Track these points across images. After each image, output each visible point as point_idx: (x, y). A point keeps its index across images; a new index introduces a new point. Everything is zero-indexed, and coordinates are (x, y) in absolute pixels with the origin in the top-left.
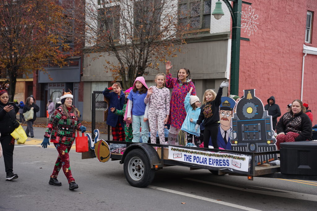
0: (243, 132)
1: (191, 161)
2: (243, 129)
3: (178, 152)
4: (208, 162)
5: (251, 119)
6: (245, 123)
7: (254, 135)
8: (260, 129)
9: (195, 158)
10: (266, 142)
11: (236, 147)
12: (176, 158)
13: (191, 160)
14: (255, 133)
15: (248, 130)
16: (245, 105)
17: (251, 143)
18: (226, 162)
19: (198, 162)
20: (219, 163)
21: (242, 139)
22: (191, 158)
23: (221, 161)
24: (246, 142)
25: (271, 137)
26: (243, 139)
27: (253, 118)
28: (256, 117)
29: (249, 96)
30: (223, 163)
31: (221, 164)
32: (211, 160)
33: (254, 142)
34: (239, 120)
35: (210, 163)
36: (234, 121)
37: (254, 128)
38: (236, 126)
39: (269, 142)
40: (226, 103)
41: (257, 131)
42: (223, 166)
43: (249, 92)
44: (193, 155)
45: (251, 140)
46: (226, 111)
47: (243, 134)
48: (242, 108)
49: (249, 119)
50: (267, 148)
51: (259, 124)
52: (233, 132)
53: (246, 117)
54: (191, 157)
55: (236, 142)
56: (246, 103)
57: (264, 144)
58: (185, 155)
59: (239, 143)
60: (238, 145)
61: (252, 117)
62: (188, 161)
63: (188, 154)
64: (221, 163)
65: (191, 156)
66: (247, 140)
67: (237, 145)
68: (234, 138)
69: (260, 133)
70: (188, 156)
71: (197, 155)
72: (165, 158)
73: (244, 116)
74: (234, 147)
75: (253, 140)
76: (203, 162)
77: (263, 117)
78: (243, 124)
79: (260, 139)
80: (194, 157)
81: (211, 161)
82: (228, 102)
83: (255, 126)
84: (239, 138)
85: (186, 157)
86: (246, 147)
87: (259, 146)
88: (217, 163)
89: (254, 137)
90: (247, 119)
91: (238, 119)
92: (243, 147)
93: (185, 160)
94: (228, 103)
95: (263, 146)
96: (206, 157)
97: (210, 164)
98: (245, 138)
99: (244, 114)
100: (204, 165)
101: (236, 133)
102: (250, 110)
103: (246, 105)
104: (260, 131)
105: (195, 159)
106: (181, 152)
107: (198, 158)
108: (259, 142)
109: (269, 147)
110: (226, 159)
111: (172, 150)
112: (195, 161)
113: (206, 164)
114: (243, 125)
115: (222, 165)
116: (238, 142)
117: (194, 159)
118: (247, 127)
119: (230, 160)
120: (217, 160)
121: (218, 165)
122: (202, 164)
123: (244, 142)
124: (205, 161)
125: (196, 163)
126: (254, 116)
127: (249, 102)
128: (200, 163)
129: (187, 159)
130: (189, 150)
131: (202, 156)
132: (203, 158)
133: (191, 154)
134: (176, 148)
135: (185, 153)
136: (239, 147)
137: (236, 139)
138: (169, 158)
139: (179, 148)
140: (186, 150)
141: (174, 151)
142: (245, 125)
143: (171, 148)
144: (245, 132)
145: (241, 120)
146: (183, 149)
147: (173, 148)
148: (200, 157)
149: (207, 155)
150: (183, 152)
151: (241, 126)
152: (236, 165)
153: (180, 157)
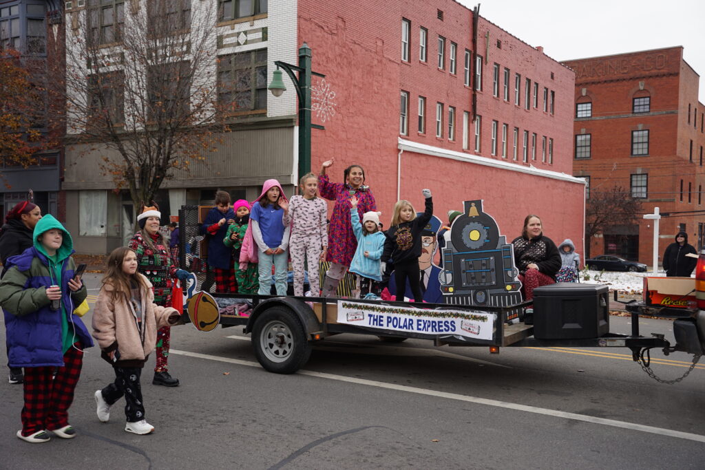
0: (464, 272)
1: (382, 325)
2: (463, 267)
3: (356, 310)
4: (415, 325)
5: (476, 250)
6: (467, 256)
7: (483, 277)
8: (492, 265)
9: (389, 320)
10: (505, 288)
11: (451, 298)
13: (381, 323)
14: (484, 274)
15: (472, 268)
16: (467, 226)
17: (478, 289)
18: (449, 325)
19: (394, 326)
20: (437, 327)
21: (461, 284)
22: (382, 321)
23: (441, 324)
24: (470, 288)
25: (511, 279)
26: (464, 284)
27: (481, 248)
28: (485, 246)
29: (473, 212)
30: (444, 327)
31: (441, 328)
32: (422, 323)
33: (483, 289)
34: (457, 252)
35: (420, 327)
36: (446, 254)
37: (484, 265)
39: (509, 287)
41: (489, 270)
42: (444, 332)
43: (473, 204)
44: (385, 315)
45: (477, 285)
47: (463, 275)
48: (461, 231)
49: (473, 250)
50: (507, 297)
51: (492, 258)
52: (446, 273)
53: (468, 246)
54: (381, 319)
55: (451, 289)
56: (468, 224)
57: (501, 291)
58: (370, 316)
59: (456, 291)
60: (455, 294)
61: (478, 247)
62: (377, 325)
63: (376, 313)
64: (442, 326)
65: (382, 317)
66: (471, 285)
67: (452, 294)
68: (448, 283)
69: (493, 274)
70: (377, 316)
71: (393, 315)
72: (330, 322)
73: (465, 245)
75: (482, 284)
76: (405, 326)
77: (499, 247)
78: (463, 258)
79: (494, 283)
80: (388, 318)
81: (420, 325)
83: (484, 262)
84: (457, 283)
85: (372, 318)
86: (469, 298)
87: (491, 295)
88: (433, 326)
89: (484, 280)
90: (470, 249)
91: (455, 251)
92: (464, 298)
93: (370, 324)
95: (499, 295)
96: (411, 317)
97: (419, 329)
98: (467, 282)
99: (465, 241)
100: (408, 331)
101: (450, 274)
102: (475, 235)
103: (469, 226)
104: (493, 270)
105: (390, 322)
106: (363, 311)
107: (395, 320)
108: (492, 287)
109: (509, 295)
110: (449, 319)
111: (344, 306)
112: (391, 324)
113: (413, 329)
114: (463, 260)
115: (442, 331)
116: (455, 289)
117: (388, 322)
118: (471, 263)
119: (458, 321)
120: (433, 322)
121: (436, 331)
122: (404, 330)
123: (466, 288)
124: (410, 324)
125: (391, 327)
126: (482, 245)
127: (474, 222)
128: (400, 327)
129: (375, 322)
130: (378, 306)
131: (403, 317)
132: (406, 320)
133: (381, 314)
134: (352, 303)
135: (371, 312)
136: (456, 298)
137: (450, 285)
138: (338, 321)
139: (359, 304)
140: (372, 307)
141: (347, 309)
142: (466, 260)
143: (343, 304)
144: (467, 271)
145: (459, 252)
146: (365, 304)
147: (345, 304)
148: (400, 319)
149: (413, 315)
150: (366, 311)
151: (460, 262)
152: (469, 329)
153: (361, 320)
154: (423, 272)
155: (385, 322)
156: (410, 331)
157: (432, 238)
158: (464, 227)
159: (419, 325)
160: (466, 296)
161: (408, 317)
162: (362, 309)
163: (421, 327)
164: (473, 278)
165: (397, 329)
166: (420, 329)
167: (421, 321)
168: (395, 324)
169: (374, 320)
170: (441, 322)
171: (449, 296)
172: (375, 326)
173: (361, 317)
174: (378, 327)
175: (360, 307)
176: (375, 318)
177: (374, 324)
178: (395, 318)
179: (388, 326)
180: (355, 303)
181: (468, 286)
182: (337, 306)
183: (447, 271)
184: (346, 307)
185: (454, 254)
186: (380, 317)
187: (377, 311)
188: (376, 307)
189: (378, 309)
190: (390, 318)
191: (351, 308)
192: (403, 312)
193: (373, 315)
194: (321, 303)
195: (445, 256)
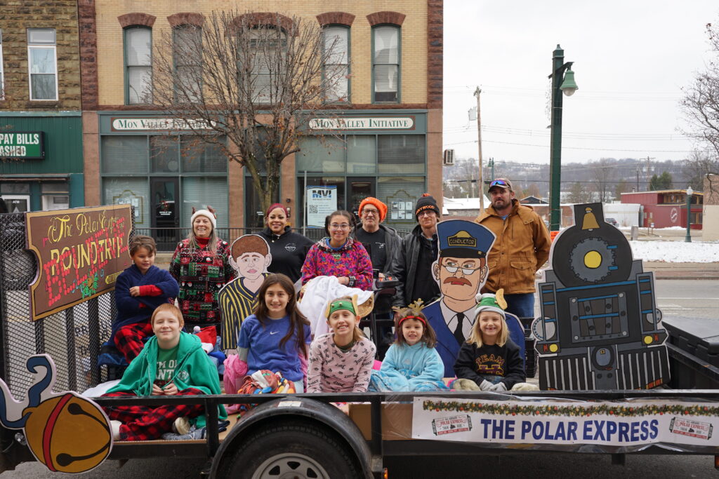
0: (575, 318)
1: (512, 437)
2: (574, 312)
3: (454, 413)
4: (580, 432)
5: (595, 283)
6: (579, 294)
7: (608, 326)
8: (623, 307)
9: (527, 427)
10: (642, 340)
11: (554, 361)
12: (447, 432)
13: (510, 433)
14: (609, 321)
15: (590, 313)
16: (579, 245)
17: (598, 346)
18: (649, 428)
19: (536, 437)
20: (629, 434)
21: (571, 337)
22: (512, 429)
23: (636, 428)
24: (586, 345)
25: (653, 326)
26: (576, 338)
27: (604, 280)
28: (610, 276)
29: (590, 223)
30: (641, 432)
31: (636, 435)
32: (593, 426)
33: (608, 345)
34: (564, 287)
35: (588, 433)
36: (544, 292)
37: (608, 306)
38: (552, 303)
39: (648, 340)
40: (462, 239)
41: (617, 314)
42: (641, 442)
43: (588, 210)
44: (519, 419)
45: (598, 338)
46: (461, 261)
47: (575, 324)
48: (570, 254)
49: (591, 283)
50: (645, 354)
51: (621, 295)
52: (545, 322)
53: (582, 277)
54: (511, 426)
55: (554, 348)
56: (581, 242)
57: (637, 345)
58: (485, 422)
59: (562, 350)
60: (560, 354)
61: (599, 279)
62: (501, 437)
63: (498, 417)
64: (637, 431)
65: (513, 422)
66: (587, 339)
67: (556, 355)
68: (548, 338)
69: (624, 320)
70: (502, 422)
71: (533, 419)
72: (389, 435)
73: (576, 276)
74: (547, 362)
75: (605, 337)
76: (558, 435)
77: (632, 277)
78: (574, 297)
79: (625, 333)
80: (524, 423)
81: (590, 430)
82: (468, 236)
83: (609, 301)
84: (563, 337)
85: (490, 427)
86: (584, 359)
87: (620, 353)
88: (621, 433)
89: (609, 331)
90: (586, 282)
91: (559, 285)
92: (577, 360)
93: (486, 436)
94: (469, 238)
95: (633, 352)
96: (572, 418)
98: (582, 335)
99: (577, 271)
100: (566, 442)
101: (553, 323)
102: (593, 260)
103: (582, 244)
104: (623, 314)
105: (528, 431)
106: (469, 413)
107: (538, 428)
108: (621, 341)
109: (648, 351)
110: (649, 418)
111: (425, 407)
112: (529, 435)
113: (575, 438)
114: (574, 300)
115: (637, 439)
116: (560, 347)
117: (524, 431)
118: (587, 304)
119: (664, 420)
120: (621, 425)
121: (627, 440)
122: (560, 441)
123: (578, 345)
124: (570, 431)
125: (529, 439)
126: (606, 275)
127: (591, 238)
128: (548, 437)
129: (498, 433)
130: (501, 403)
131: (554, 420)
132: (561, 425)
133: (510, 417)
134: (445, 400)
135: (487, 415)
136: (561, 361)
137: (552, 341)
138: (415, 437)
139: (460, 401)
140: (490, 406)
141: (434, 411)
142: (580, 300)
143: (424, 402)
144: (581, 318)
145: (567, 287)
146: (474, 401)
147: (430, 403)
148: (548, 424)
149: (577, 414)
150: (475, 413)
151: (568, 303)
152: (691, 430)
153: (464, 430)
154: (461, 316)
155: (517, 432)
156: (572, 442)
157: (477, 261)
158: (574, 246)
159: (586, 430)
160: (580, 357)
161: (566, 419)
162: (467, 410)
163: (593, 433)
164: (590, 328)
165: (543, 441)
166: (590, 438)
167: (590, 423)
168: (538, 433)
169: (495, 429)
170: (637, 424)
171: (551, 359)
172: (497, 440)
173: (466, 425)
174: (504, 441)
175: (464, 407)
176: (498, 425)
177: (494, 436)
178: (539, 423)
179: (523, 437)
180: (451, 400)
181: (582, 341)
182: (411, 407)
183: (546, 318)
184: (431, 408)
185: (558, 291)
186: (509, 422)
187: (502, 412)
188: (497, 405)
189: (502, 408)
190: (529, 423)
191: (443, 410)
192: (553, 411)
193: (490, 420)
194: (369, 403)
195: (543, 294)
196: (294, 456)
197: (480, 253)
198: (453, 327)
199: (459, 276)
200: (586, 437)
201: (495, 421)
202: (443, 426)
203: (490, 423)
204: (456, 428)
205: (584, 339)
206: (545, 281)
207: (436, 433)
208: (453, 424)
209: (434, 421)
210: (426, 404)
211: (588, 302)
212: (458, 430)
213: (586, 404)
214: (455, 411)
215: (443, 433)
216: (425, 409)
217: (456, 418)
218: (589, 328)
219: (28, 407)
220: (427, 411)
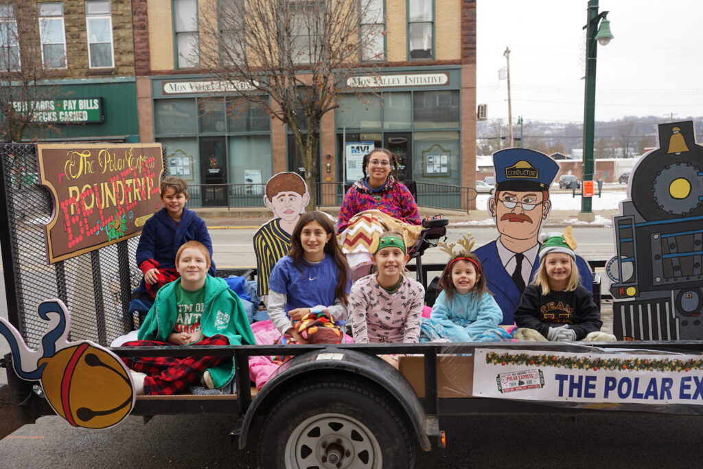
0: (658, 257)
1: (593, 396)
2: (656, 250)
3: (523, 367)
4: (675, 390)
5: (682, 216)
6: (662, 230)
7: (696, 265)
9: (611, 384)
11: (632, 307)
12: (515, 389)
13: (591, 391)
14: (698, 259)
15: (675, 250)
16: (664, 172)
17: (683, 288)
19: (622, 396)
21: (652, 278)
22: (593, 387)
24: (669, 287)
27: (692, 212)
28: (700, 208)
29: (677, 144)
32: (693, 384)
33: (696, 287)
34: (645, 221)
35: (686, 392)
36: (621, 227)
37: (697, 243)
38: (630, 240)
40: (522, 170)
43: (676, 130)
44: (602, 374)
45: (684, 280)
47: (657, 264)
48: (653, 182)
49: (677, 216)
52: (620, 262)
53: (666, 209)
54: (591, 382)
55: (631, 291)
56: (667, 167)
58: (561, 378)
59: (641, 293)
60: (638, 299)
61: (687, 210)
62: (579, 395)
63: (576, 372)
65: (594, 378)
66: (671, 281)
67: (634, 299)
68: (625, 280)
70: (581, 378)
71: (619, 374)
73: (660, 208)
74: (623, 307)
75: (692, 279)
76: (648, 393)
78: (656, 233)
80: (608, 379)
81: (688, 387)
82: (529, 166)
83: (698, 237)
84: (642, 278)
85: (567, 384)
86: (667, 304)
89: (697, 271)
90: (671, 215)
91: (639, 219)
92: (658, 305)
93: (561, 394)
94: (530, 169)
96: (667, 374)
97: (684, 396)
98: (665, 277)
99: (660, 202)
100: (659, 402)
101: (631, 263)
103: (667, 171)
105: (613, 388)
106: (541, 367)
107: (625, 385)
111: (489, 360)
112: (613, 394)
113: (670, 397)
114: (656, 237)
116: (639, 291)
117: (608, 389)
118: (672, 240)
122: (651, 400)
123: (660, 288)
124: (664, 389)
125: (614, 398)
126: (695, 206)
127: (678, 163)
128: (636, 396)
129: (575, 391)
130: (580, 356)
131: (645, 376)
132: (653, 381)
133: (591, 372)
134: (512, 353)
135: (562, 370)
136: (640, 306)
137: (629, 283)
138: (476, 394)
139: (530, 353)
140: (567, 359)
141: (499, 365)
142: (663, 236)
143: (487, 355)
144: (664, 256)
145: (648, 221)
146: (548, 353)
147: (494, 356)
148: (637, 380)
149: (673, 368)
150: (548, 367)
151: (649, 240)
153: (534, 387)
154: (520, 257)
155: (599, 389)
156: (665, 401)
157: (539, 195)
158: (658, 173)
159: (683, 387)
160: (662, 302)
161: (659, 375)
162: (539, 363)
163: (692, 391)
164: (676, 268)
165: (630, 400)
166: (688, 396)
167: (689, 379)
168: (624, 391)
169: (572, 386)
171: (627, 304)
172: (575, 399)
173: (538, 382)
174: (583, 399)
175: (535, 361)
176: (576, 381)
177: (571, 395)
178: (626, 380)
179: (606, 395)
180: (520, 352)
181: (666, 283)
182: (471, 360)
183: (623, 257)
184: (496, 361)
185: (637, 225)
186: (589, 378)
187: (581, 366)
188: (575, 357)
189: (582, 362)
190: (613, 380)
191: (510, 364)
192: (645, 365)
193: (567, 376)
194: (423, 355)
195: (619, 229)
196: (337, 417)
197: (542, 185)
198: (511, 270)
199: (518, 211)
200: (682, 396)
201: (572, 377)
202: (509, 382)
203: (567, 379)
204: (526, 384)
205: (667, 281)
206: (622, 215)
207: (501, 391)
208: (522, 380)
209: (499, 377)
210: (490, 356)
211: (674, 238)
212: (527, 387)
213: (684, 357)
214: (524, 364)
215: (510, 390)
216: (488, 363)
217: (525, 372)
218: (673, 268)
219: (43, 357)
220: (491, 365)
